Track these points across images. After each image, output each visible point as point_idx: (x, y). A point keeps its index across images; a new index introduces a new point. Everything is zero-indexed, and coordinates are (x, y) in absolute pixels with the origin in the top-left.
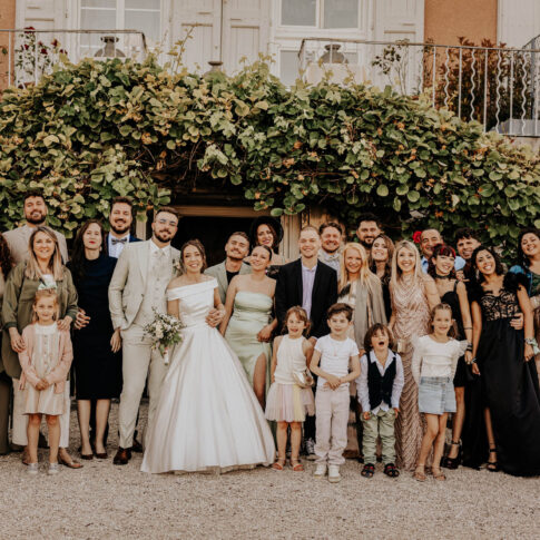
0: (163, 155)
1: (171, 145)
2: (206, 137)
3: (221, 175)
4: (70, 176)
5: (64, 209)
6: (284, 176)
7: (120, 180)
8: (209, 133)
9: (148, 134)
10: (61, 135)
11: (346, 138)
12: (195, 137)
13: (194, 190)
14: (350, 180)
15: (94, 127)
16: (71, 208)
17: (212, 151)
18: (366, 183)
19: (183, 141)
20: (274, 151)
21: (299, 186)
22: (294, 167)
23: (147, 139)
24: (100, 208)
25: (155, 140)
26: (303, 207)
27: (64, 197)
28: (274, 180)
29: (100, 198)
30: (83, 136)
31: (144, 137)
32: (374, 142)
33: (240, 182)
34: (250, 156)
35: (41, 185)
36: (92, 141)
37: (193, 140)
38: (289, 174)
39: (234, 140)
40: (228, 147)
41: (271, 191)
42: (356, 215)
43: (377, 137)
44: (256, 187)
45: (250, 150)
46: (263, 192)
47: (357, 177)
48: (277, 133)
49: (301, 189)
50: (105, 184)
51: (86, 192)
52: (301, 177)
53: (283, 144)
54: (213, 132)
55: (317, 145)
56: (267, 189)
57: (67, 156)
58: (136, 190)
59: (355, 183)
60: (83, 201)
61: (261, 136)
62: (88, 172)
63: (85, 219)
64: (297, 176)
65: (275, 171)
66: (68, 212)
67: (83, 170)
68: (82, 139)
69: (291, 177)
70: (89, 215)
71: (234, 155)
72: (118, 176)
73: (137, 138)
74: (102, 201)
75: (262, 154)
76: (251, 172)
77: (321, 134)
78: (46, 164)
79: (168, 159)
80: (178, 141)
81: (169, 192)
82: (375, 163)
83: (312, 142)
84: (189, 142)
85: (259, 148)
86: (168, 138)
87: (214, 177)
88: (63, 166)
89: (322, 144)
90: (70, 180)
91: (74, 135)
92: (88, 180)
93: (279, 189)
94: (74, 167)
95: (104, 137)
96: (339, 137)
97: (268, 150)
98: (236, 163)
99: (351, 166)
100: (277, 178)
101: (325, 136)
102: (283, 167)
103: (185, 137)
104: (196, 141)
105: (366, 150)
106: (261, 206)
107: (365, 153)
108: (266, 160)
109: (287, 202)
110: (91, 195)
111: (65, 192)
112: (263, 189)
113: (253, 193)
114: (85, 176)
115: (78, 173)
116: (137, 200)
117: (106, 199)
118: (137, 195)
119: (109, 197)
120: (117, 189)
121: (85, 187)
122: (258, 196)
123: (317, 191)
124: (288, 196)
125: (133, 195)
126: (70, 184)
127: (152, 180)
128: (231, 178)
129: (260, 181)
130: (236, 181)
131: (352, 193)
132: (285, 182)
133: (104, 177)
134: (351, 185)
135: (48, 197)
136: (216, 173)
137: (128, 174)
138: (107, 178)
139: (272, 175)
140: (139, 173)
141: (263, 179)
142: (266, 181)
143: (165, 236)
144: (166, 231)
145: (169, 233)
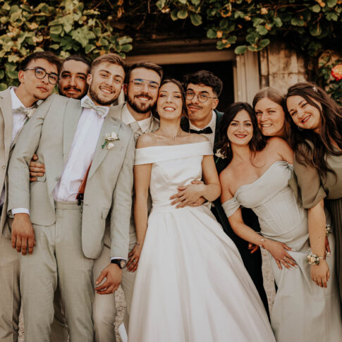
3: (182, 16)
4: (30, 30)
6: (245, 11)
7: (79, 30)
14: (316, 9)
18: (333, 11)
21: (262, 21)
22: (255, 1)
26: (267, 42)
27: (24, 52)
28: (236, 15)
29: (61, 49)
33: (200, 23)
38: (250, 8)
41: (233, 28)
42: (317, 47)
44: (217, 25)
46: (225, 30)
47: (323, 5)
49: (263, 24)
50: (63, 35)
51: (46, 44)
52: (264, 11)
56: (229, 26)
57: (23, 10)
58: (97, 39)
59: (321, 12)
62: (47, 25)
64: (259, 9)
65: (236, 7)
67: (41, 23)
69: (253, 12)
72: (76, 25)
74: (63, 53)
76: (211, 10)
78: (3, 20)
81: (130, 40)
87: (174, 19)
88: (19, 20)
90: (27, 34)
92: (48, 34)
93: (241, 27)
94: (30, 21)
98: (196, 2)
100: (238, 13)
102: (244, 2)
106: (223, 44)
109: (250, 38)
110: (51, 46)
111: (24, 46)
112: (225, 27)
113: (215, 32)
114: (43, 29)
115: (37, 26)
116: (99, 48)
117: (67, 51)
118: (99, 44)
119: (69, 48)
120: (77, 39)
121: (44, 39)
122: (219, 34)
123: (280, 24)
124: (251, 31)
125: (94, 44)
126: (26, 38)
127: (111, 29)
128: (192, 18)
129: (222, 18)
130: (197, 22)
131: (317, 24)
132: (248, 17)
133: (63, 27)
134: (317, 14)
135: (7, 53)
136: (175, 15)
137: (88, 23)
138: (65, 28)
139: (233, 12)
140: (98, 21)
141: (225, 16)
142: (227, 18)
143: (143, 104)
144: (143, 95)
145: (150, 98)
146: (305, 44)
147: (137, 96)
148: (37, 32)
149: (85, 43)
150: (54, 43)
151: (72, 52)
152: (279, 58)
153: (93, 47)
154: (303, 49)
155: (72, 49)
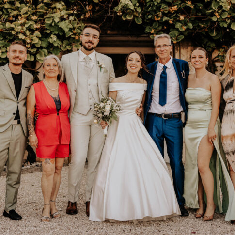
0: (90, 8)
3: (129, 18)
4: (32, 20)
5: (28, 41)
6: (170, 18)
7: (63, 22)
13: (109, 32)
14: (214, 19)
16: (32, 40)
18: (224, 21)
20: (163, 1)
21: (181, 24)
22: (176, 12)
24: (51, 40)
26: (182, 37)
27: (28, 33)
28: (164, 20)
29: (51, 33)
33: (141, 22)
34: (148, 5)
35: (13, 26)
38: (173, 16)
42: (212, 45)
44: (152, 25)
45: (148, 1)
46: (156, 29)
47: (219, 17)
49: (182, 26)
50: (53, 24)
51: (42, 30)
52: (182, 18)
57: (29, 7)
58: (74, 28)
59: (217, 21)
60: (40, 36)
62: (43, 17)
63: (41, 48)
64: (179, 17)
65: (164, 14)
66: (30, 43)
67: (40, 16)
69: (175, 18)
70: (44, 45)
71: (137, 4)
72: (62, 19)
74: (52, 36)
75: (156, 4)
76: (148, 15)
78: (15, 13)
79: (93, 10)
87: (124, 19)
88: (26, 13)
90: (31, 22)
92: (43, 23)
93: (165, 28)
94: (33, 14)
97: (159, 1)
98: (139, 10)
100: (165, 19)
102: (169, 12)
107: (224, 1)
108: (159, 7)
109: (171, 34)
110: (45, 31)
111: (28, 30)
112: (157, 26)
113: (151, 30)
114: (39, 20)
115: (37, 18)
116: (75, 34)
117: (55, 35)
118: (75, 31)
119: (57, 33)
120: (62, 27)
121: (41, 26)
122: (153, 31)
123: (192, 27)
124: (172, 30)
125: (72, 32)
126: (31, 25)
127: (83, 24)
128: (136, 19)
129: (155, 21)
130: (139, 22)
131: (214, 28)
132: (171, 22)
133: (53, 20)
134: (214, 22)
135: (17, 33)
136: (125, 17)
137: (69, 18)
138: (55, 20)
139: (162, 18)
140: (75, 18)
141: (157, 19)
142: (158, 21)
143: (89, 46)
144: (90, 42)
145: (93, 44)
146: (205, 42)
147: (86, 42)
148: (36, 22)
149: (66, 30)
150: (46, 29)
151: (58, 37)
152: (187, 51)
153: (71, 34)
154: (203, 46)
155: (58, 34)
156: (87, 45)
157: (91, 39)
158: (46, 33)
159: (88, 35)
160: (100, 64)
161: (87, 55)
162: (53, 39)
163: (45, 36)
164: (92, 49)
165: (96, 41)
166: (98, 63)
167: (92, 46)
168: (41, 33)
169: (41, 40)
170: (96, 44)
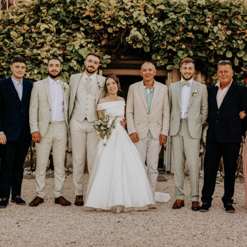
0: (106, 36)
1: (110, 30)
2: (131, 25)
3: (139, 46)
4: (55, 47)
6: (174, 47)
7: (82, 49)
8: (132, 23)
9: (98, 24)
10: (49, 25)
11: (209, 24)
12: (124, 25)
14: (211, 48)
15: (67, 21)
17: (134, 32)
18: (220, 49)
19: (117, 27)
20: (168, 32)
21: (182, 52)
22: (179, 41)
23: (97, 27)
24: (71, 64)
25: (102, 27)
28: (168, 48)
29: (72, 59)
30: (62, 26)
31: (95, 26)
32: (225, 26)
33: (149, 50)
34: (155, 35)
35: (39, 52)
36: (67, 29)
37: (122, 27)
38: (176, 45)
39: (146, 27)
40: (142, 30)
41: (166, 55)
42: (213, 69)
43: (226, 24)
44: (158, 52)
45: (154, 32)
46: (162, 55)
47: (215, 46)
48: (170, 22)
49: (183, 54)
50: (74, 51)
51: (64, 56)
52: (184, 47)
53: (174, 28)
54: (134, 22)
55: (192, 28)
56: (164, 54)
57: (53, 36)
59: (214, 49)
60: (63, 61)
61: (161, 24)
62: (65, 45)
63: (63, 71)
64: (181, 46)
65: (168, 43)
67: (62, 44)
68: (61, 27)
69: (178, 47)
70: (65, 69)
71: (146, 35)
72: (81, 46)
73: (92, 26)
74: (73, 61)
75: (161, 34)
76: (155, 44)
77: (195, 23)
78: (42, 41)
79: (108, 39)
80: (114, 28)
81: (110, 57)
82: (226, 39)
83: (190, 27)
84: (120, 28)
85: (160, 31)
86: (109, 26)
87: (135, 47)
88: (51, 41)
89: (195, 28)
90: (55, 49)
91: (57, 25)
92: (65, 50)
93: (170, 54)
94: (57, 42)
95: (74, 26)
96: (205, 24)
97: (164, 32)
98: (147, 39)
99: (212, 39)
100: (170, 47)
101: (197, 24)
102: (173, 41)
103: (119, 25)
104: (124, 27)
105: (221, 30)
106: (160, 63)
107: (220, 32)
108: (164, 37)
109: (175, 61)
111: (52, 55)
113: (157, 56)
114: (63, 47)
115: (60, 45)
117: (75, 60)
119: (76, 58)
120: (81, 54)
121: (63, 52)
122: (159, 58)
123: (192, 55)
124: (176, 58)
126: (55, 51)
127: (99, 51)
128: (144, 47)
129: (161, 49)
130: (147, 50)
131: (212, 56)
132: (175, 50)
133: (74, 47)
134: (212, 50)
135: (43, 58)
136: (136, 45)
137: (87, 46)
138: (75, 47)
139: (167, 46)
140: (93, 46)
141: (162, 48)
142: (164, 49)
143: (91, 70)
144: (92, 67)
145: (94, 68)
146: (206, 67)
147: (89, 67)
148: (59, 48)
149: (85, 56)
150: (68, 55)
151: (78, 62)
154: (205, 70)
155: (78, 59)
156: (89, 69)
157: (92, 64)
158: (67, 58)
159: (90, 61)
160: (99, 85)
161: (89, 76)
162: (74, 63)
163: (66, 60)
164: (93, 72)
165: (96, 66)
166: (98, 83)
167: (93, 70)
168: (63, 58)
169: (63, 64)
170: (96, 69)
